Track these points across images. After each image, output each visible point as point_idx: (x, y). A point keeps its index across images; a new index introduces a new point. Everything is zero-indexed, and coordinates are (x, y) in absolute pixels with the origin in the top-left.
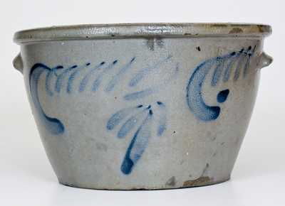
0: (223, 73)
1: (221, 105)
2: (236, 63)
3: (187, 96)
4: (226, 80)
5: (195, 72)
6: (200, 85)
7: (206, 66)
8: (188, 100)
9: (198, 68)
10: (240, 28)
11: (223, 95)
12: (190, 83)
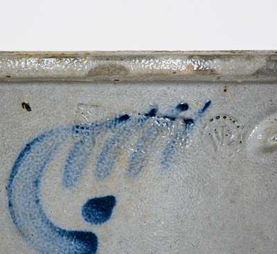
0: (93, 159)
1: (96, 229)
2: (135, 139)
3: (10, 205)
4: (103, 173)
5: (21, 155)
6: (36, 183)
7: (47, 142)
8: (12, 213)
9: (28, 147)
10: (122, 63)
11: (101, 207)
12: (12, 176)
